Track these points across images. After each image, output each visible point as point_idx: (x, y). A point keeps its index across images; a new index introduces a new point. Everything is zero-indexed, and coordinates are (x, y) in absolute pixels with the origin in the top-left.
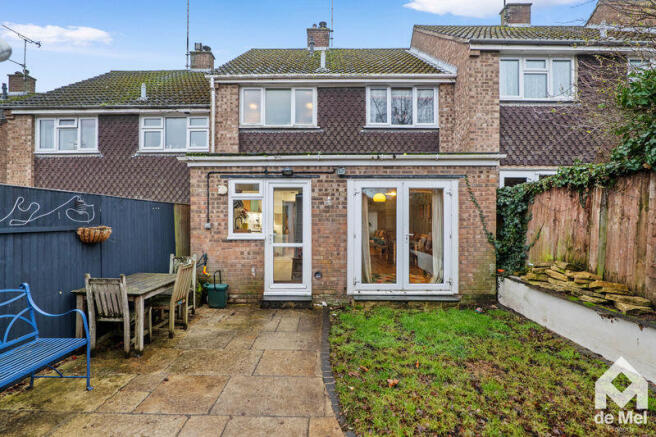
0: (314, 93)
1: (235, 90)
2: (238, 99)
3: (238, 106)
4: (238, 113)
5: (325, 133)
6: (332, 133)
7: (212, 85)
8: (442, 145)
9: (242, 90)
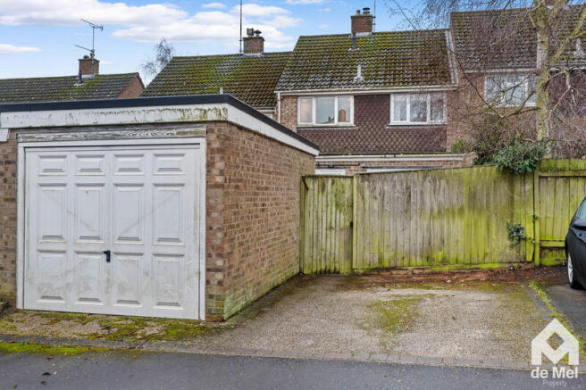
0: (352, 100)
1: (294, 100)
2: (296, 107)
3: (296, 112)
4: (296, 116)
5: (359, 130)
6: (364, 130)
7: (279, 98)
8: (448, 137)
9: (299, 99)
